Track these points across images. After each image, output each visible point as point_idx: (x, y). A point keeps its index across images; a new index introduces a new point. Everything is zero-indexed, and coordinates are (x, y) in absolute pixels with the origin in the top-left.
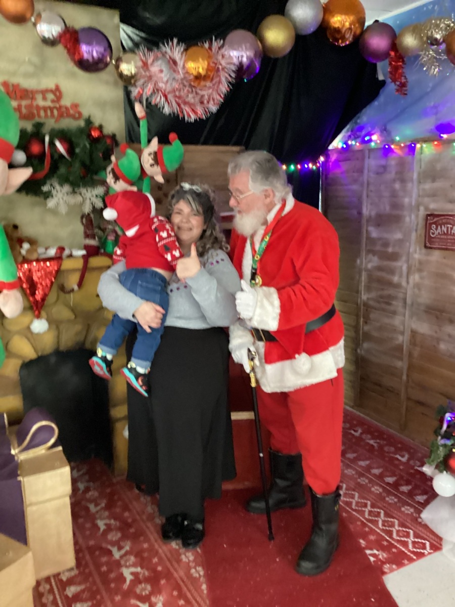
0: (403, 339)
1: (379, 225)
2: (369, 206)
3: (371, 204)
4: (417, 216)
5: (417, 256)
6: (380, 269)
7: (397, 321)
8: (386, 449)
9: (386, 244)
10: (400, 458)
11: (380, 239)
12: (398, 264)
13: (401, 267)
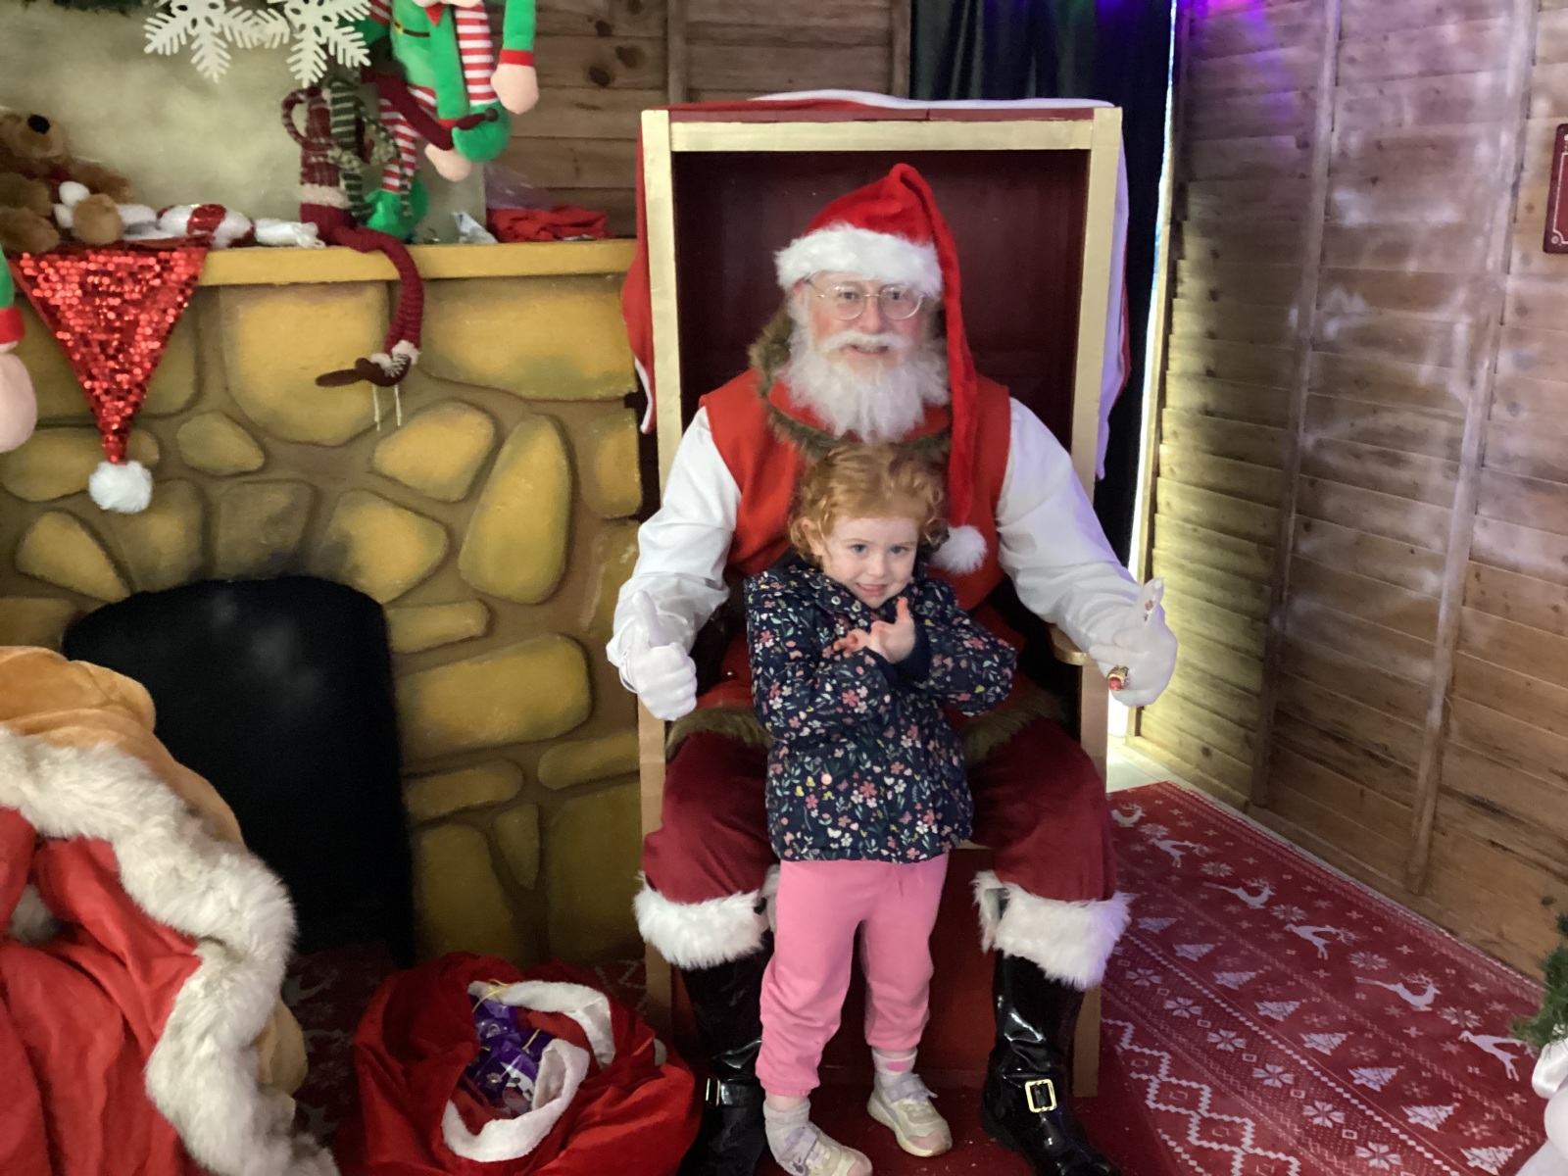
0: (1436, 584)
1: (1374, 181)
2: (1341, 116)
3: (1349, 108)
4: (1521, 136)
5: (1511, 284)
6: (1368, 338)
7: (1419, 521)
8: (1357, 960)
9: (1397, 250)
10: (1406, 995)
11: (1372, 230)
12: (1438, 317)
13: (1448, 330)
